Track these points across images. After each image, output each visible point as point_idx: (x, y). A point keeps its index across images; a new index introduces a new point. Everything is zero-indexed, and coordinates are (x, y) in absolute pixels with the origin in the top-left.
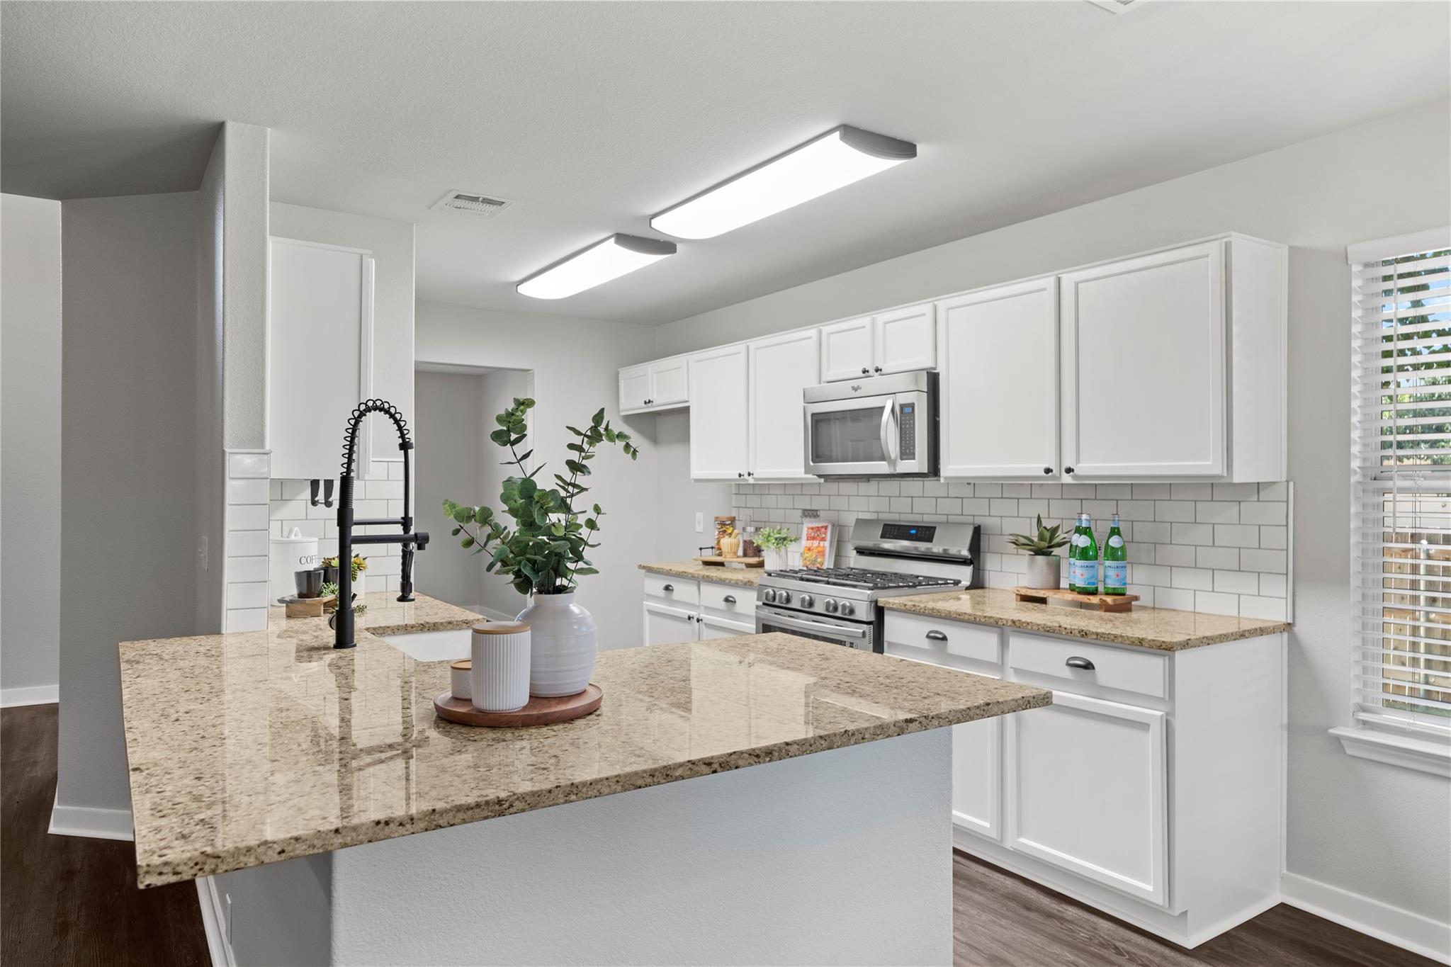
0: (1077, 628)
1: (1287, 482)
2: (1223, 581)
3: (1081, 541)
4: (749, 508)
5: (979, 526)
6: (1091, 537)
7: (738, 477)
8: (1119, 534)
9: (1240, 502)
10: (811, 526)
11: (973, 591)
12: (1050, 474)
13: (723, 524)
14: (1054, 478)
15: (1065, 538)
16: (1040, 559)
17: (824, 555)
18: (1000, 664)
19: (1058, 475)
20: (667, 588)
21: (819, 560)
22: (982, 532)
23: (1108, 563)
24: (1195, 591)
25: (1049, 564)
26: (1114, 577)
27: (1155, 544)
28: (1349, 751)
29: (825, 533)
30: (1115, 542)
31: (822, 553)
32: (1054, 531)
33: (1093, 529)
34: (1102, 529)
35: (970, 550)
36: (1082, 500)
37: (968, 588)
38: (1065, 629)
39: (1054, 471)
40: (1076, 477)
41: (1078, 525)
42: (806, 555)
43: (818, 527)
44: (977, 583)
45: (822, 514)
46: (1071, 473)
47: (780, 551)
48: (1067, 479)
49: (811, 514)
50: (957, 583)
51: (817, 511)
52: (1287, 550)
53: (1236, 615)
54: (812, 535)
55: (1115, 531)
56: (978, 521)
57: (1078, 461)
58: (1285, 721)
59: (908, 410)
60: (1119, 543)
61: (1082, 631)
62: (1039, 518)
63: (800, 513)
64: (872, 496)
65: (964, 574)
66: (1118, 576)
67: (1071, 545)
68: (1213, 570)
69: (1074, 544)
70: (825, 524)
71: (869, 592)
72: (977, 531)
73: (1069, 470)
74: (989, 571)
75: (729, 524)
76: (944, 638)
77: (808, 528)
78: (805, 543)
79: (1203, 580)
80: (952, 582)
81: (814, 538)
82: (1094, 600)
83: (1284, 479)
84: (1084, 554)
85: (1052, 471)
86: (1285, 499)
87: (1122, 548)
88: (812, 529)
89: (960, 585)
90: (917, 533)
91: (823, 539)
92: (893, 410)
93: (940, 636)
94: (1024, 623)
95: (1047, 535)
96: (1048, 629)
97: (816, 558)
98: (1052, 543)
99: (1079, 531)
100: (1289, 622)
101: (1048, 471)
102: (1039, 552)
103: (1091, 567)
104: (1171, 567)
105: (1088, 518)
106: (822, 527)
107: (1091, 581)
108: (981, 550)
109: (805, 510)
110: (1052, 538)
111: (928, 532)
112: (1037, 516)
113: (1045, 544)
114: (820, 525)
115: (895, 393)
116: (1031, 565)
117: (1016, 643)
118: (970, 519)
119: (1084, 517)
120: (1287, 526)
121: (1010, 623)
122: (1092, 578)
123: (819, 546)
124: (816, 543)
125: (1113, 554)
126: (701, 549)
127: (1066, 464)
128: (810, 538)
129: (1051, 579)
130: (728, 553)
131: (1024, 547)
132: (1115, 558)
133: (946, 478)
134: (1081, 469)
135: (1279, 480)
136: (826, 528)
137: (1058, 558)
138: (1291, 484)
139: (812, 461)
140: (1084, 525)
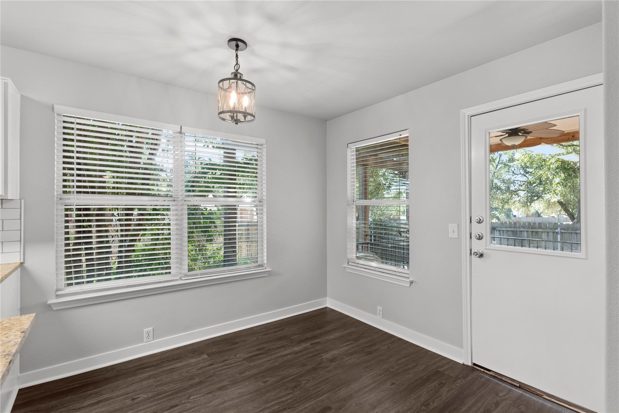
1: (21, 200)
28: (54, 309)
52: (21, 230)
58: (19, 307)
83: (18, 198)
86: (19, 207)
100: (22, 262)
120: (20, 219)
135: (15, 199)
138: (23, 201)
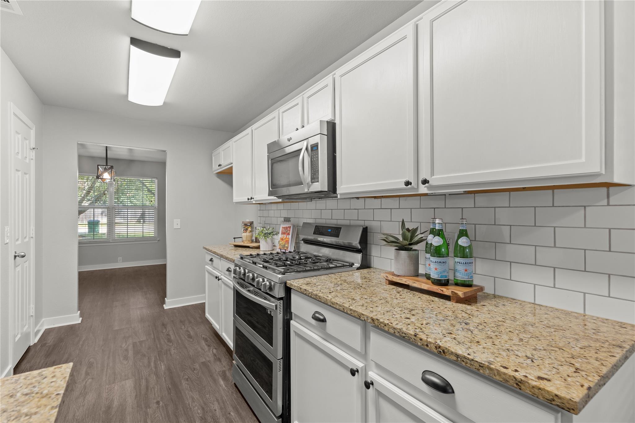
0: (433, 342)
2: (563, 279)
3: (436, 241)
4: (264, 217)
5: (367, 227)
6: (443, 237)
7: (247, 200)
8: (467, 235)
9: (585, 207)
10: (284, 226)
11: (361, 270)
12: (409, 186)
13: (246, 225)
14: (413, 188)
15: (422, 237)
16: (403, 252)
17: (288, 243)
18: (363, 353)
19: (416, 187)
20: (211, 260)
21: (286, 246)
22: (368, 231)
23: (457, 260)
24: (535, 285)
25: (410, 257)
26: (463, 271)
27: (495, 243)
29: (290, 231)
30: (463, 241)
31: (287, 242)
32: (415, 230)
33: (444, 230)
34: (451, 231)
35: (360, 243)
36: (434, 208)
37: (358, 269)
38: (421, 340)
39: (413, 184)
40: (429, 188)
41: (431, 227)
42: (281, 242)
43: (287, 227)
44: (365, 265)
45: (292, 219)
46: (427, 185)
47: (267, 240)
48: (423, 189)
49: (287, 220)
50: (352, 265)
51: (290, 218)
53: (582, 312)
54: (284, 231)
55: (463, 233)
56: (367, 224)
57: (432, 174)
59: (315, 148)
60: (467, 242)
61: (440, 347)
62: (403, 222)
63: (283, 219)
64: (336, 209)
65: (357, 259)
66: (466, 270)
67: (427, 243)
68: (554, 268)
69: (429, 242)
71: (280, 276)
72: (365, 231)
73: (425, 182)
74: (374, 256)
75: (249, 225)
76: (324, 320)
77: (282, 228)
78: (280, 236)
79: (546, 277)
80: (348, 264)
82: (446, 291)
84: (437, 252)
85: (411, 184)
87: (470, 247)
88: (284, 228)
89: (353, 266)
90: (331, 231)
91: (289, 234)
92: (307, 149)
93: (322, 317)
94: (381, 323)
95: (409, 235)
96: (404, 335)
97: (285, 244)
98: (412, 242)
99: (434, 232)
101: (408, 183)
102: (402, 248)
103: (444, 262)
104: (511, 262)
105: (441, 222)
106: (288, 227)
107: (443, 274)
108: (368, 242)
109: (285, 218)
110: (412, 237)
111: (337, 231)
112: (401, 220)
113: (406, 242)
114: (287, 226)
115: (308, 138)
116: (397, 257)
117: (375, 338)
118: (362, 223)
119: (437, 221)
121: (370, 320)
122: (444, 271)
123: (286, 238)
124: (285, 236)
125: (463, 253)
126: (234, 238)
127: (422, 177)
128: (283, 233)
129: (412, 268)
130: (245, 240)
131: (391, 244)
132: (464, 256)
133: (341, 194)
134: (433, 181)
136: (290, 227)
137: (417, 252)
139: (271, 188)
140: (437, 228)
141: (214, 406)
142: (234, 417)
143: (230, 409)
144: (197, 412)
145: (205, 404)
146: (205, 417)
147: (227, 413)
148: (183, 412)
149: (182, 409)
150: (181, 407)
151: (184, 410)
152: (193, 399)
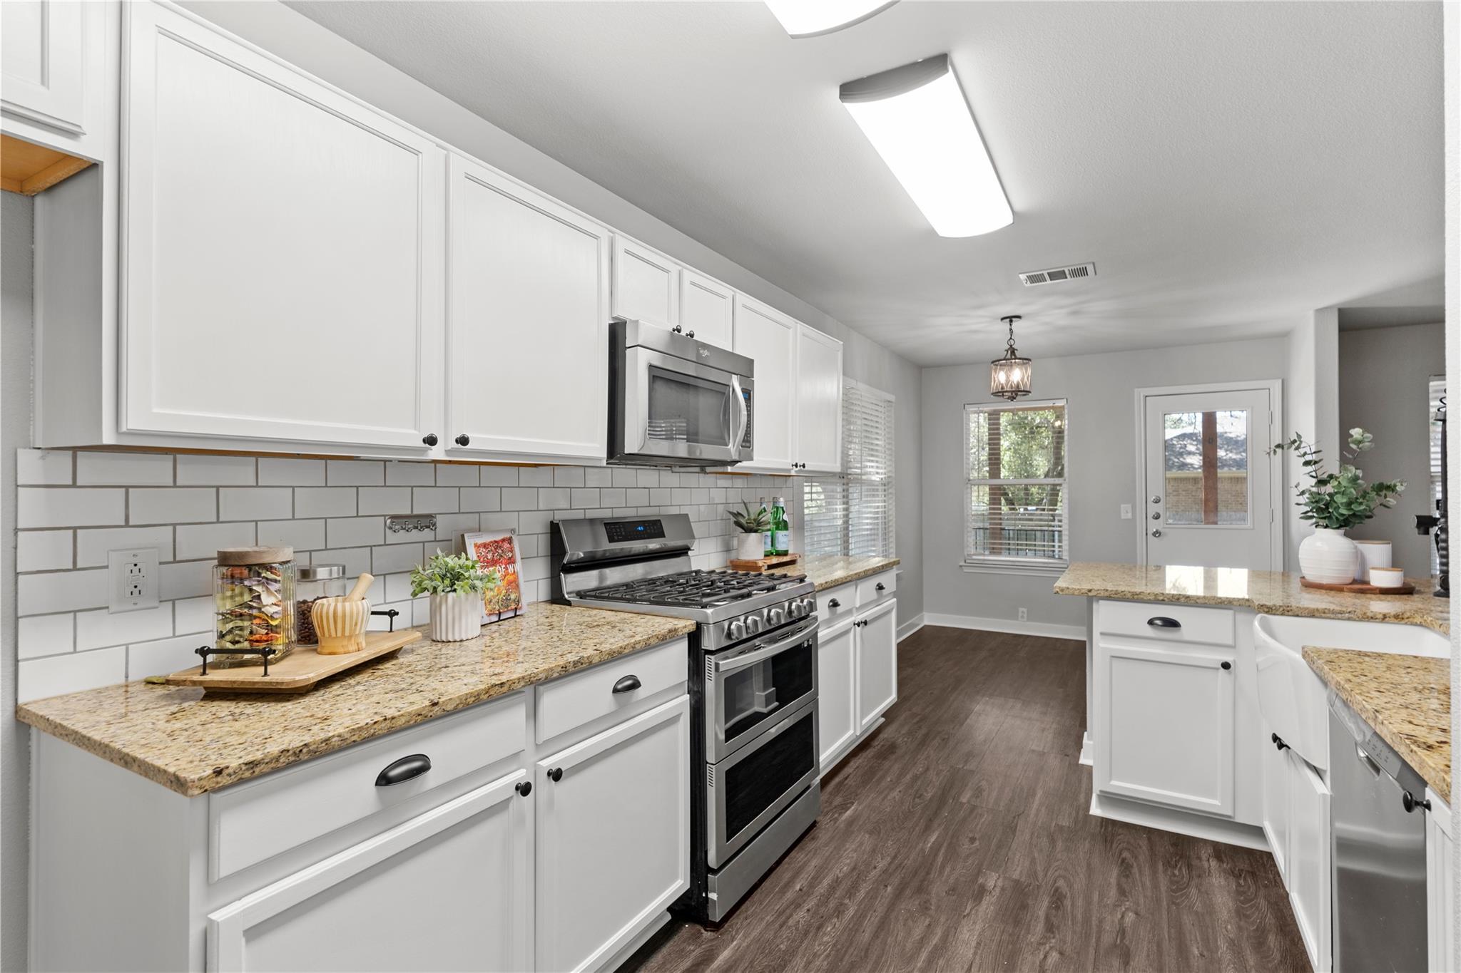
10: (480, 541)
17: (519, 587)
21: (513, 596)
29: (512, 550)
31: (515, 584)
43: (496, 542)
54: (490, 556)
70: (508, 535)
77: (477, 546)
81: (494, 563)
88: (485, 546)
90: (645, 529)
91: (512, 561)
97: (506, 593)
106: (503, 540)
111: (656, 527)
114: (499, 538)
115: (735, 374)
123: (506, 574)
124: (497, 568)
128: (486, 563)
136: (510, 540)
141: (801, 920)
142: (802, 882)
143: (790, 895)
144: (833, 930)
145: (806, 933)
146: (835, 912)
147: (803, 894)
148: (851, 950)
149: (847, 957)
150: (844, 963)
151: (846, 952)
152: (810, 963)
